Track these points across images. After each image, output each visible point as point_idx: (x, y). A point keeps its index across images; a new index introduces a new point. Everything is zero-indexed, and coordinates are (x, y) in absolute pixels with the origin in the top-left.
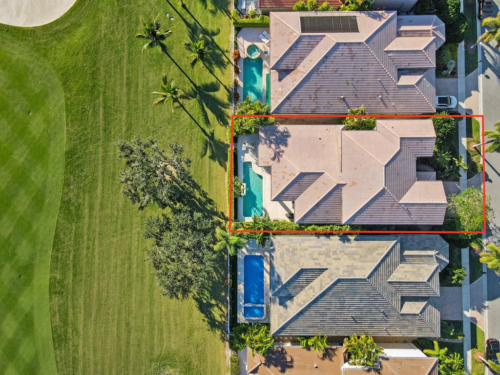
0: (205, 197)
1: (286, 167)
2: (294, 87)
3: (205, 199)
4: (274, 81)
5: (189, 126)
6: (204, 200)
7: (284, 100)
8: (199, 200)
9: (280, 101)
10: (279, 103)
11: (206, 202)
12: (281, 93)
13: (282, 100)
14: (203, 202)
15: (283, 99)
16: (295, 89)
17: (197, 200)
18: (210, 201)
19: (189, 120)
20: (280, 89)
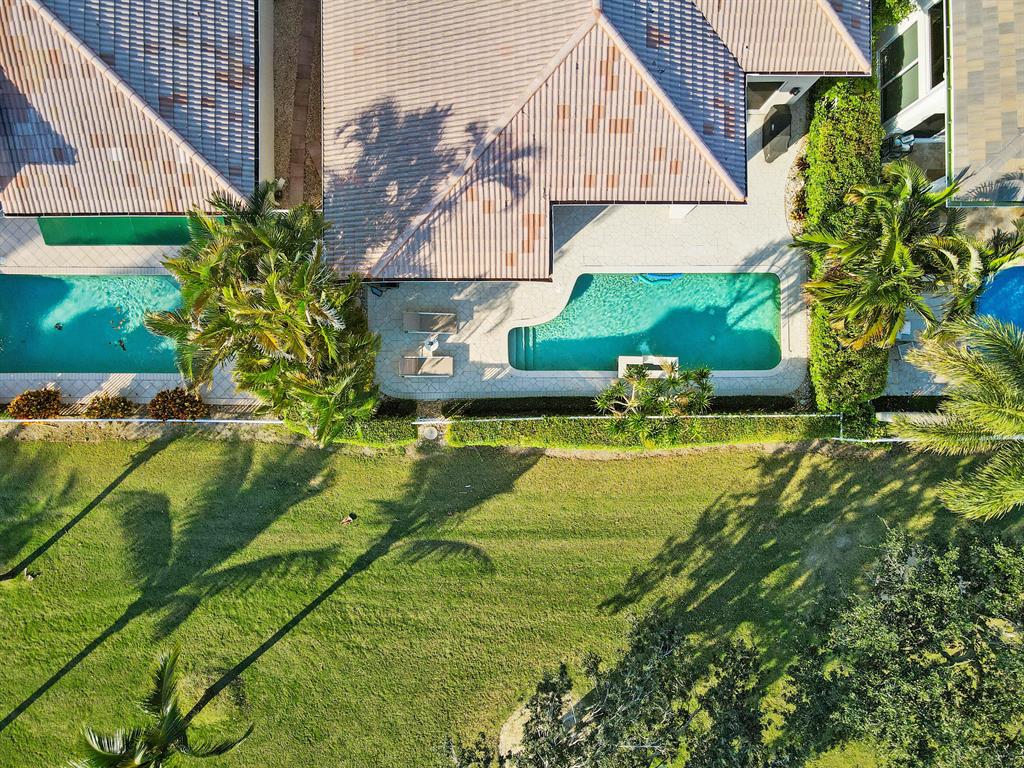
0: (687, 548)
1: (563, 112)
2: (99, 67)
3: (698, 552)
4: (74, 194)
5: (333, 635)
6: (700, 555)
7: (175, 128)
8: (701, 577)
9: (185, 154)
10: (198, 160)
11: (710, 547)
12: (140, 147)
13: (176, 140)
14: (711, 560)
15: (172, 135)
16: (108, 60)
17: (701, 587)
18: (708, 526)
19: (300, 637)
20: (115, 154)
